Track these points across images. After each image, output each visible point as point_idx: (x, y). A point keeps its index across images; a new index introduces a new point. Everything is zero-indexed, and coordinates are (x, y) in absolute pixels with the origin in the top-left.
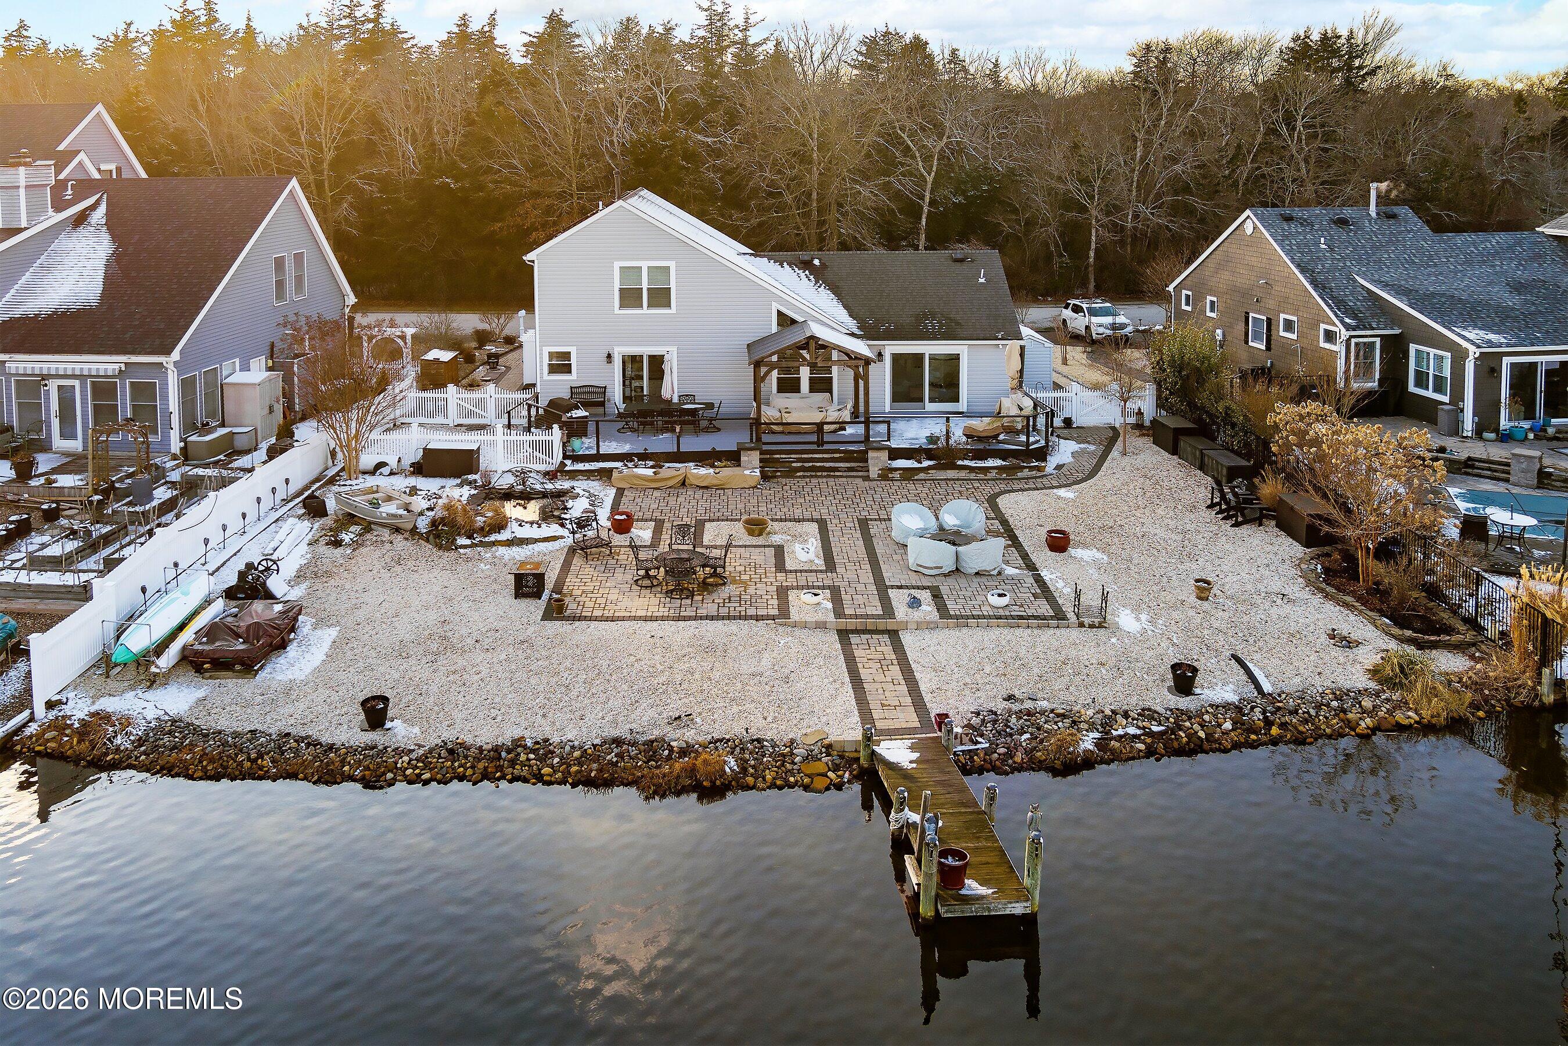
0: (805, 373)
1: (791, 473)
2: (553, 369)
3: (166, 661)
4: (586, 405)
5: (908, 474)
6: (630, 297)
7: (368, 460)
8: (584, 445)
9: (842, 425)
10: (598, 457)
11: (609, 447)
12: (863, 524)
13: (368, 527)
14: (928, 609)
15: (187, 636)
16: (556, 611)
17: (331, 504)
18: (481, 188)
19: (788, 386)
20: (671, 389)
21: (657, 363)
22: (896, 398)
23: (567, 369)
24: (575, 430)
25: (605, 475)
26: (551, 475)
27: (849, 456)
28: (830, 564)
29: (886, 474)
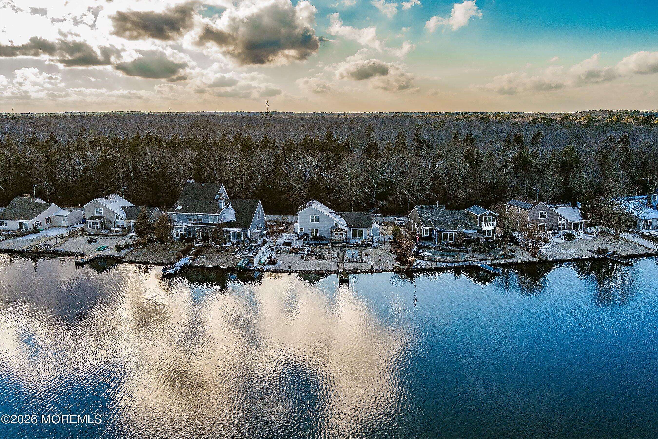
0: (339, 233)
1: (335, 247)
2: (301, 231)
3: (266, 263)
4: (306, 236)
5: (351, 247)
6: (312, 220)
7: (277, 244)
8: (306, 242)
9: (344, 240)
10: (308, 244)
11: (310, 243)
12: (343, 253)
13: (281, 252)
14: (348, 261)
15: (267, 261)
16: (306, 260)
17: (275, 249)
18: (277, 188)
19: (337, 234)
20: (318, 234)
21: (316, 230)
22: (353, 236)
23: (303, 231)
24: (305, 240)
25: (309, 246)
26: (302, 246)
27: (343, 245)
28: (338, 257)
29: (348, 247)
